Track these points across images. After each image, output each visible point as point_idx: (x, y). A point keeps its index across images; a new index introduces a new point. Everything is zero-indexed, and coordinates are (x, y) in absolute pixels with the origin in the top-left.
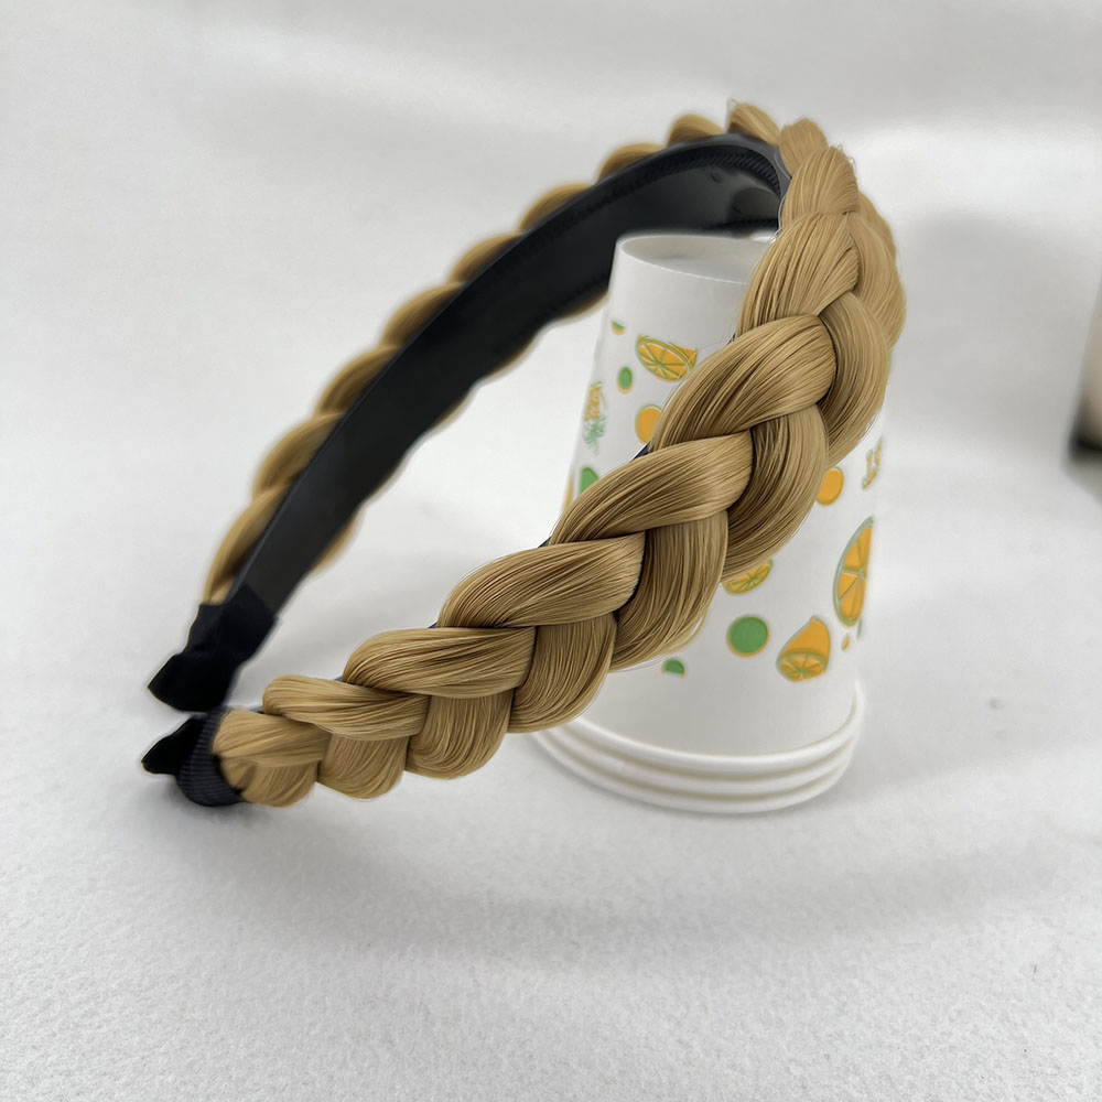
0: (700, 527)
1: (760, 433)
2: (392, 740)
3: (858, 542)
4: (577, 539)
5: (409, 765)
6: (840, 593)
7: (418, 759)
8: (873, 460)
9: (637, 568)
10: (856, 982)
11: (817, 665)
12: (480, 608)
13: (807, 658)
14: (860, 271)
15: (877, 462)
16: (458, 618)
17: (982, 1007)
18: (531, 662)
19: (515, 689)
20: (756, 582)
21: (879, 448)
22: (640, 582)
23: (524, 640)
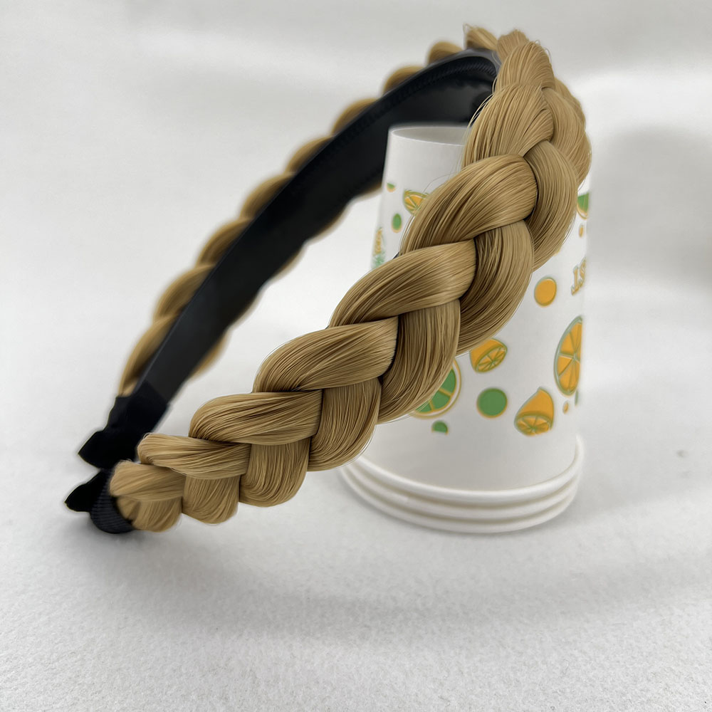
0: (438, 311)
1: (480, 240)
2: (227, 479)
3: (571, 333)
4: (348, 323)
5: (242, 498)
6: (559, 372)
7: (247, 492)
8: (579, 273)
9: (393, 344)
10: (576, 653)
11: (545, 423)
12: (279, 376)
13: (536, 419)
14: (554, 125)
15: (583, 276)
16: (266, 385)
17: (672, 670)
18: (320, 416)
19: (311, 438)
20: (496, 363)
21: (584, 265)
22: (396, 353)
23: (315, 399)
